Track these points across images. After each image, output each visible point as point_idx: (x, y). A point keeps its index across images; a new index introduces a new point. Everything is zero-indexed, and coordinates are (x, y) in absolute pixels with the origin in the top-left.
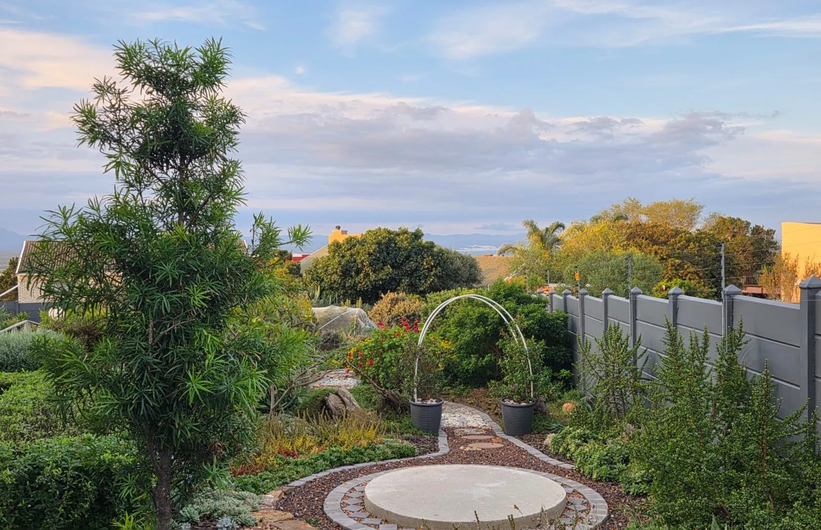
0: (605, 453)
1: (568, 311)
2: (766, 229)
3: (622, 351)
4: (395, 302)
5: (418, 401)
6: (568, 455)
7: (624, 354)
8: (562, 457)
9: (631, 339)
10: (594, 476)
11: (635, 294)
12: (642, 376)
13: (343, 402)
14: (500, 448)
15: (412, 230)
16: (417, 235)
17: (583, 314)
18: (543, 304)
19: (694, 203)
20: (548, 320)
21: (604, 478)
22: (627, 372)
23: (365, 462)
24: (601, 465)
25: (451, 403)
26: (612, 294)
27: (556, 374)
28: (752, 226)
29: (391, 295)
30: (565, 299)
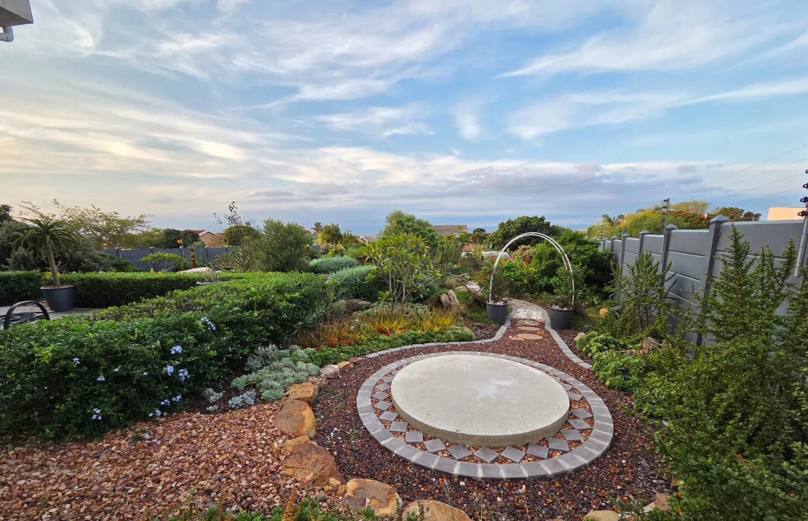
0: (621, 364)
1: (614, 249)
2: (755, 213)
3: (651, 274)
4: (524, 250)
5: (491, 303)
6: (590, 355)
7: (653, 277)
8: (584, 356)
9: (660, 267)
10: (608, 383)
11: (670, 230)
12: (668, 296)
13: (450, 299)
14: (538, 340)
15: (540, 216)
16: (542, 219)
17: (624, 250)
18: (595, 245)
19: (705, 201)
20: (598, 256)
21: (617, 387)
22: (653, 292)
23: (433, 342)
24: (616, 374)
25: (528, 303)
26: (648, 234)
27: (600, 289)
28: (745, 212)
29: (523, 246)
30: (613, 242)
